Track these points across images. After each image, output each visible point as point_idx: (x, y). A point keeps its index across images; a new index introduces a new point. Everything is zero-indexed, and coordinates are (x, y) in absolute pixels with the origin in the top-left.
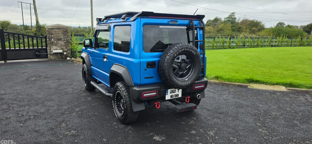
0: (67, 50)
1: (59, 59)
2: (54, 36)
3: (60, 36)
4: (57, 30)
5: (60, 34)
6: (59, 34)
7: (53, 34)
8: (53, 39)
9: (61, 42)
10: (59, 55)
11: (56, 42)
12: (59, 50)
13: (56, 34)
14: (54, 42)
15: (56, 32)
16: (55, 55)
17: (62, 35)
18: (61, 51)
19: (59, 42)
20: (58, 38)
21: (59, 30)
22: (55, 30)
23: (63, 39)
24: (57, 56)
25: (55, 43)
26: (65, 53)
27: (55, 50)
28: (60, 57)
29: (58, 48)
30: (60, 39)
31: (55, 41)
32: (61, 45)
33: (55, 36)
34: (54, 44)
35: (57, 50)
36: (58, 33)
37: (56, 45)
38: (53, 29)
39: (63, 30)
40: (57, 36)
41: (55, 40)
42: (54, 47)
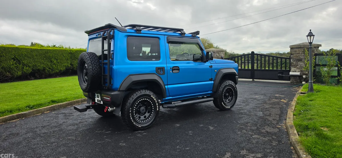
0: (308, 72)
1: (297, 82)
2: (293, 56)
3: (300, 56)
4: (297, 50)
5: (300, 54)
6: (299, 53)
7: (293, 54)
9: (301, 63)
10: (298, 78)
11: (296, 63)
12: (299, 72)
13: (296, 54)
14: (293, 63)
15: (295, 52)
16: (293, 78)
17: (303, 55)
18: (298, 74)
19: (299, 63)
20: (297, 58)
21: (299, 49)
22: (295, 49)
23: (303, 60)
24: (295, 79)
25: (295, 64)
26: (304, 76)
27: (294, 72)
28: (299, 81)
29: (297, 70)
30: (300, 60)
31: (295, 62)
32: (301, 67)
33: (295, 56)
34: (292, 66)
35: (296, 72)
36: (298, 52)
37: (295, 66)
39: (304, 49)
40: (297, 56)
41: (294, 61)
42: (293, 69)
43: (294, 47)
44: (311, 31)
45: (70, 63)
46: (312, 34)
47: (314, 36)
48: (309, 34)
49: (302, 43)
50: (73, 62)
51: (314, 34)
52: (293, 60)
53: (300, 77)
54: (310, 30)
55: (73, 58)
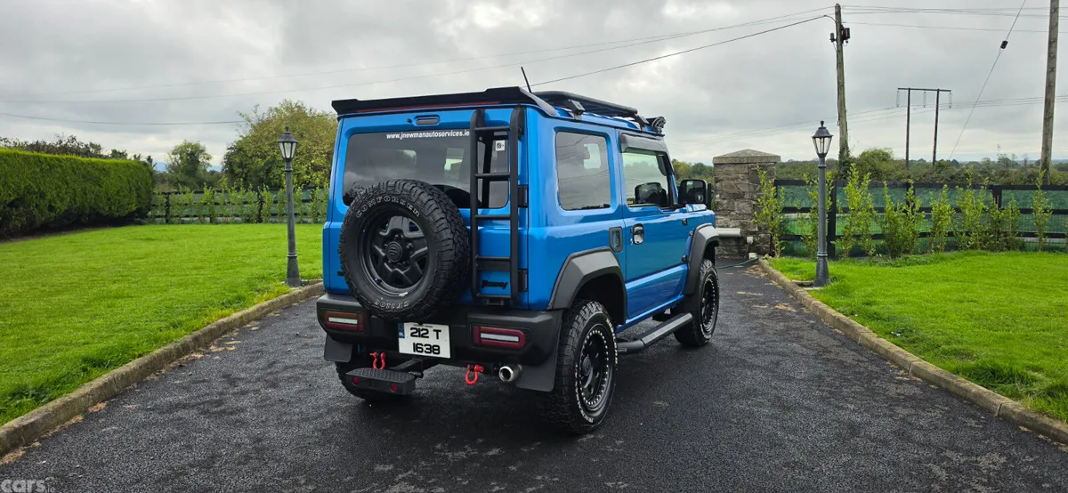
0: (759, 228)
1: (732, 255)
2: (721, 185)
3: (739, 186)
4: (731, 169)
5: (739, 180)
6: (737, 178)
7: (721, 180)
8: (718, 196)
9: (742, 205)
10: (734, 243)
11: (728, 203)
12: (735, 227)
13: (728, 179)
14: (722, 205)
15: (728, 174)
17: (747, 182)
18: (736, 232)
19: (736, 203)
20: (732, 191)
21: (737, 167)
22: (726, 168)
23: (747, 196)
24: (727, 246)
25: (725, 206)
26: (750, 239)
27: (722, 227)
28: (736, 251)
29: (732, 223)
30: (738, 196)
31: (725, 201)
32: (740, 215)
33: (726, 186)
34: (719, 211)
35: (728, 227)
36: (733, 176)
37: (726, 213)
38: (722, 164)
39: (748, 168)
40: (732, 187)
41: (724, 199)
42: (720, 219)
43: (723, 162)
44: (824, 126)
46: (828, 133)
47: (830, 137)
48: (818, 132)
49: (743, 152)
51: (831, 133)
52: (721, 195)
53: (740, 240)
54: (822, 123)
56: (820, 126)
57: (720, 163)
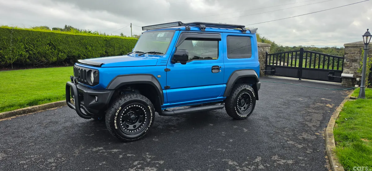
1: (349, 85)
2: (347, 56)
3: (355, 56)
4: (352, 49)
5: (356, 54)
7: (347, 54)
8: (345, 60)
9: (356, 64)
10: (351, 80)
12: (352, 74)
13: (351, 53)
14: (347, 64)
15: (350, 51)
16: (345, 80)
17: (359, 55)
18: (351, 75)
19: (353, 64)
20: (352, 58)
21: (355, 49)
22: (350, 49)
23: (358, 61)
24: (347, 81)
26: (358, 79)
27: (346, 73)
28: (351, 83)
29: (350, 72)
30: (355, 61)
31: (348, 63)
32: (355, 68)
33: (349, 56)
34: (346, 66)
35: (348, 73)
36: (353, 52)
37: (348, 67)
38: (348, 47)
39: (360, 49)
40: (352, 56)
41: (348, 62)
42: (345, 70)
43: (349, 46)
44: (369, 31)
45: (104, 51)
46: (370, 34)
48: (365, 34)
49: (359, 42)
50: (108, 49)
52: (347, 60)
53: (353, 79)
54: (368, 30)
55: (108, 46)
56: (367, 31)
57: (347, 46)
